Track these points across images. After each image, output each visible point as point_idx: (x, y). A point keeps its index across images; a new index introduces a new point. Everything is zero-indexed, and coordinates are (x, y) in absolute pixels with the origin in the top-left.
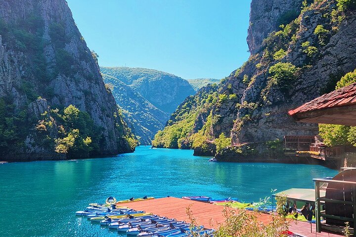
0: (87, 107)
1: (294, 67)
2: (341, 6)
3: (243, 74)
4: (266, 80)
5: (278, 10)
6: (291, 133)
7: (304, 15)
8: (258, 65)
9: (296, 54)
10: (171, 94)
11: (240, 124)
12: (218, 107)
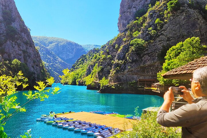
0: (25, 60)
1: (143, 41)
2: (169, 9)
3: (115, 44)
4: (129, 48)
5: (135, 9)
6: (141, 78)
7: (150, 13)
8: (124, 39)
9: (145, 34)
10: (72, 53)
11: (114, 72)
12: (101, 62)
